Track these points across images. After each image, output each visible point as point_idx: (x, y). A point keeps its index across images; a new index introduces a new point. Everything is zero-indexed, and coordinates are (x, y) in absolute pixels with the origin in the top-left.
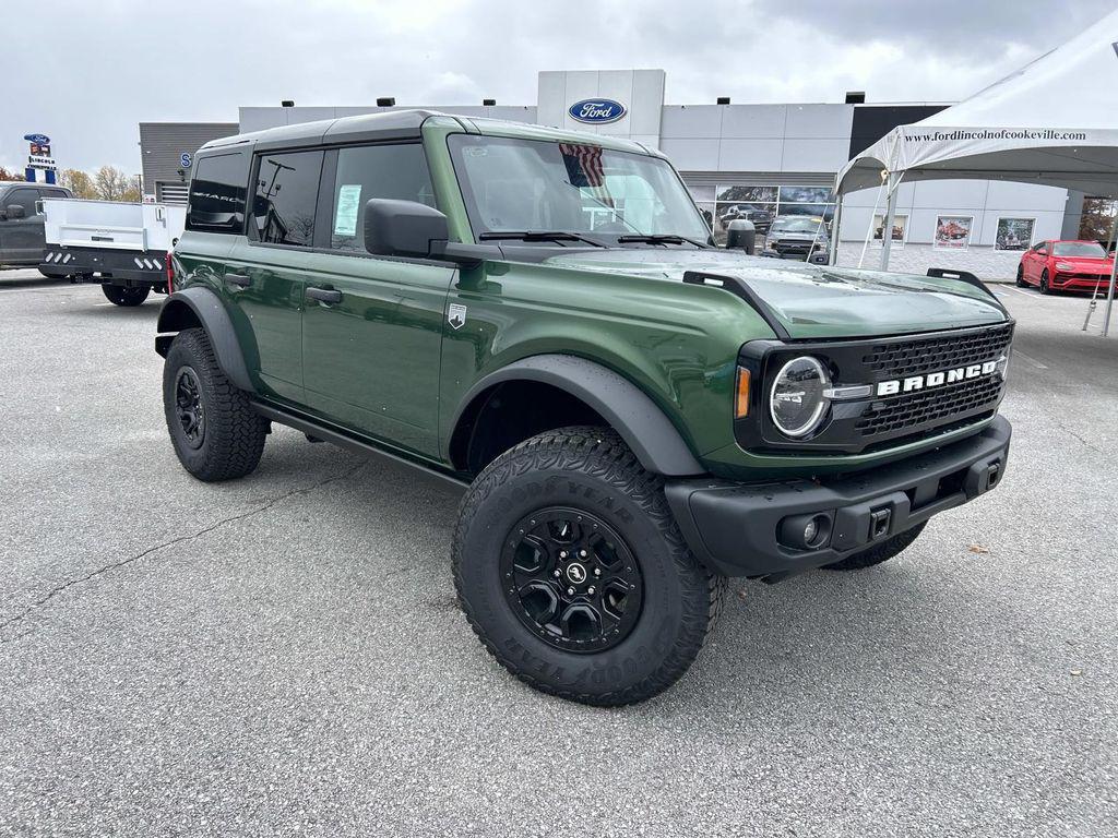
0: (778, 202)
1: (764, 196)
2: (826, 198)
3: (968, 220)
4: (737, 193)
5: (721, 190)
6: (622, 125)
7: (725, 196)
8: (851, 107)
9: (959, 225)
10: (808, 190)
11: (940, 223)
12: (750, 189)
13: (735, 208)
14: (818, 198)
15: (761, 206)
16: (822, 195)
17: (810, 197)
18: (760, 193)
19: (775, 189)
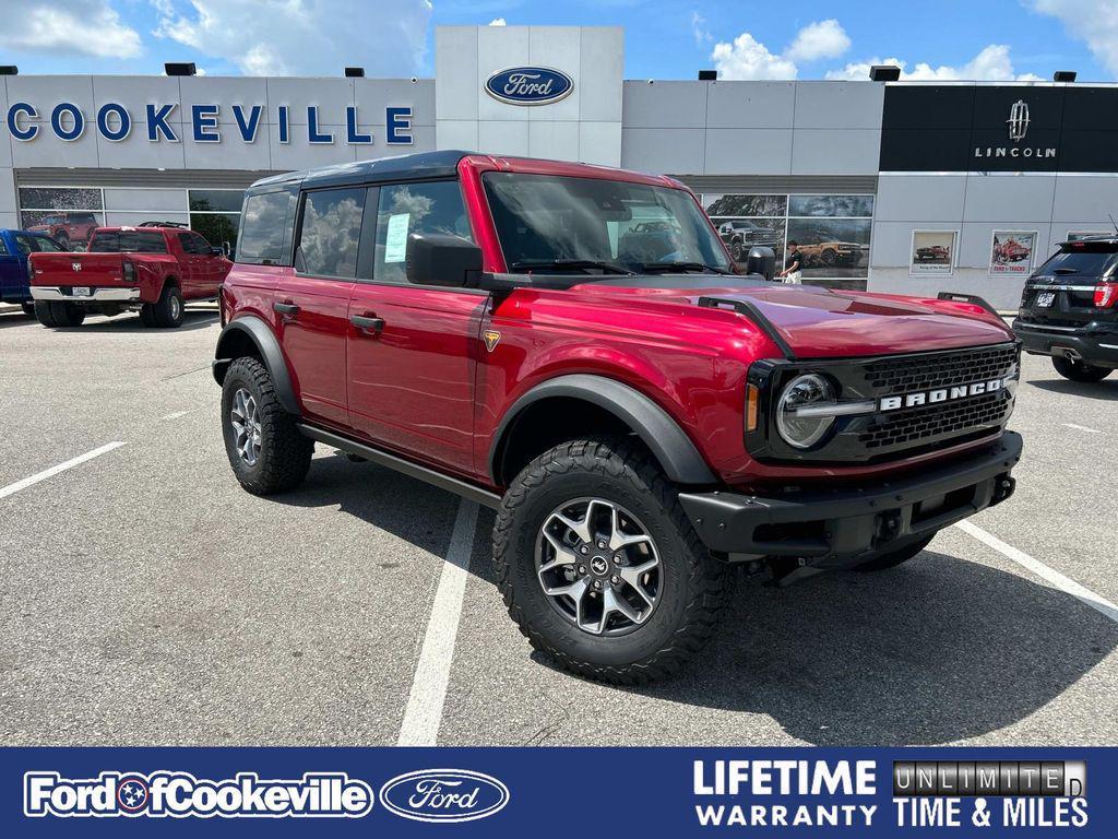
0: (787, 217)
1: (767, 208)
2: (850, 210)
3: (1031, 237)
4: (730, 206)
5: (708, 201)
6: (566, 106)
7: (713, 209)
8: (881, 86)
9: (1019, 243)
10: (826, 199)
11: (996, 241)
12: (748, 199)
13: (729, 226)
14: (839, 210)
15: (764, 223)
16: (845, 206)
17: (829, 209)
18: (762, 204)
19: (783, 199)
